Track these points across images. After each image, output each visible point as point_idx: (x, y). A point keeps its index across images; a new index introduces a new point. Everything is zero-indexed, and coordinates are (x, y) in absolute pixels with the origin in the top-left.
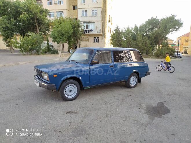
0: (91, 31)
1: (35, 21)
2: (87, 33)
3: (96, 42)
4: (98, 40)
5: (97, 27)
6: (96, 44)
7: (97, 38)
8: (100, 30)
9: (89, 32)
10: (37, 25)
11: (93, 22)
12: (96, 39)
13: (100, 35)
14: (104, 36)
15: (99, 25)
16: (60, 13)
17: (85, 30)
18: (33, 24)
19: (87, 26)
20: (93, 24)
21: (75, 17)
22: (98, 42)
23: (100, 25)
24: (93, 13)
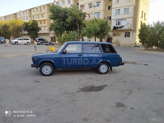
0: (122, 27)
1: (77, 22)
2: (119, 29)
3: (127, 36)
4: (129, 35)
5: (128, 23)
6: (127, 38)
7: (128, 33)
8: (131, 26)
9: (120, 28)
10: (78, 25)
11: (125, 19)
12: (127, 35)
13: (132, 30)
14: (134, 31)
15: (130, 21)
16: (97, 14)
17: (117, 26)
18: (75, 25)
19: (119, 23)
20: (124, 21)
21: (109, 16)
22: (129, 36)
23: (132, 21)
24: (125, 11)
